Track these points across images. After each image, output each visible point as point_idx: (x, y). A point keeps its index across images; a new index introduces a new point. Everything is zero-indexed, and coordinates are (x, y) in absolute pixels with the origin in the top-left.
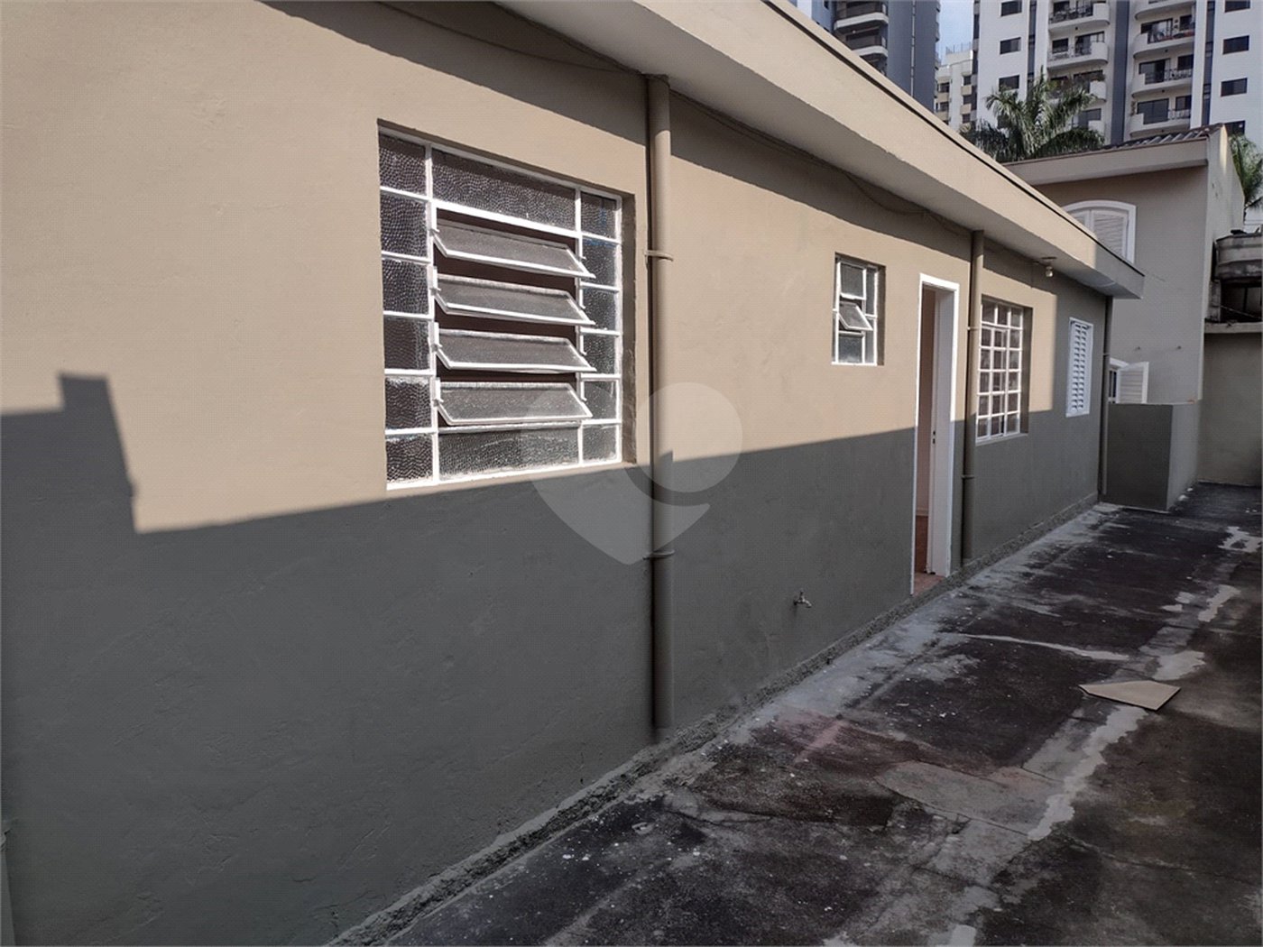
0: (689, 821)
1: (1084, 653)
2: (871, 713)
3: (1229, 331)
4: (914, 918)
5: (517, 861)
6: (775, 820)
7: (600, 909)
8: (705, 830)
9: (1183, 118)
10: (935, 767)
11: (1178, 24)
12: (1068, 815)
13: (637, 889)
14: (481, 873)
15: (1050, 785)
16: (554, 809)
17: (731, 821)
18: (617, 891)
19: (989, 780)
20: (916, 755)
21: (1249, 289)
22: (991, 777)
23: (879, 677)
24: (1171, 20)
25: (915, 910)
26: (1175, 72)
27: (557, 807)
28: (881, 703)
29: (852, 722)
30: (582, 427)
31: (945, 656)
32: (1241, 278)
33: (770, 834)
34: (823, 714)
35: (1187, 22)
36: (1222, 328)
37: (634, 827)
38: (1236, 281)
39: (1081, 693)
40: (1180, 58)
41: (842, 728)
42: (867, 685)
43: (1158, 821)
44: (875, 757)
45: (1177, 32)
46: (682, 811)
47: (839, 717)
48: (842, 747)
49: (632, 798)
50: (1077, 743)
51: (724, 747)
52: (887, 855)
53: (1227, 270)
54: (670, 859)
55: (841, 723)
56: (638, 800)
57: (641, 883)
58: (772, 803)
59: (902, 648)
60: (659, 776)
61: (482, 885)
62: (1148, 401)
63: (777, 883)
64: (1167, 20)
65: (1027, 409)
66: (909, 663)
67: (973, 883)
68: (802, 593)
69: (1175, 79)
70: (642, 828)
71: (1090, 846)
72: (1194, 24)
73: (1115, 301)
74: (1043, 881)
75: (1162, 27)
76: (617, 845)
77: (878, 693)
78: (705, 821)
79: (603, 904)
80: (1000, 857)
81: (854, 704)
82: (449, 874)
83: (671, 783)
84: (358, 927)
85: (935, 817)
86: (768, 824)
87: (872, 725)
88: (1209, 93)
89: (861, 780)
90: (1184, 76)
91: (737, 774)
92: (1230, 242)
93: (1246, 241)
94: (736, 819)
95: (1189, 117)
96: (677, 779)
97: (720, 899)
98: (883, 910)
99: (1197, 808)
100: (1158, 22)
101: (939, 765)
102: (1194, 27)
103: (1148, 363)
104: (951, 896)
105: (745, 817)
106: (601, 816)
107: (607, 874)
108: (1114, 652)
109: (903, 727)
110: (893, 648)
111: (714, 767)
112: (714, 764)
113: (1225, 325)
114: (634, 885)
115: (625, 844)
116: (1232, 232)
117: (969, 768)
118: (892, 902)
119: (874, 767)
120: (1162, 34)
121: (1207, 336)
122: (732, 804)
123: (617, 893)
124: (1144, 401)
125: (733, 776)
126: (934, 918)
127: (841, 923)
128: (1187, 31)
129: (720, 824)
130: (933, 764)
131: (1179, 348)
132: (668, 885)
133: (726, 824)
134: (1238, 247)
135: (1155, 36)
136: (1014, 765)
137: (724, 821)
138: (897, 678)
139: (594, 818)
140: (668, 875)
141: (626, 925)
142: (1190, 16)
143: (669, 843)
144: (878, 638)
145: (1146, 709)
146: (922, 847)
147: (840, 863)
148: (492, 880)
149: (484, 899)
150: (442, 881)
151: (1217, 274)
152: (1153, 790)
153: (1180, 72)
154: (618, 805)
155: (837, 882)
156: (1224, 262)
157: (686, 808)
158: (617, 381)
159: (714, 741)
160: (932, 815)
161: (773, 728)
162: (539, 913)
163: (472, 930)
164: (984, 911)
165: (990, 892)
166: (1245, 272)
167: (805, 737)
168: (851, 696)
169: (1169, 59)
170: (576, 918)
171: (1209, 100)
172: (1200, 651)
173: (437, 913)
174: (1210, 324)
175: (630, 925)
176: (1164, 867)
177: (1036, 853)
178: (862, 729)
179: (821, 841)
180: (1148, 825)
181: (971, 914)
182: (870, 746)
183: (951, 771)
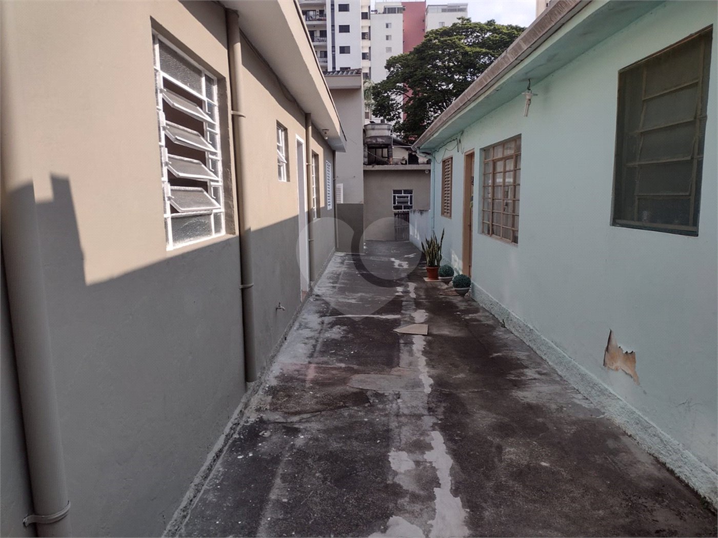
0: (285, 425)
1: (384, 317)
2: (322, 358)
3: (373, 169)
4: (413, 435)
5: (216, 467)
6: (323, 413)
7: (281, 474)
8: (296, 426)
9: (324, 62)
10: (366, 375)
11: (318, 13)
12: (431, 381)
13: (290, 460)
14: (206, 478)
15: (415, 371)
16: (222, 435)
17: (303, 419)
18: (281, 464)
19: (392, 375)
20: (357, 372)
21: (377, 150)
22: (391, 373)
23: (313, 342)
24: (315, 10)
25: (411, 432)
26: (319, 38)
27: (223, 434)
28: (323, 353)
29: (317, 363)
30: (213, 214)
31: (332, 327)
32: (374, 144)
33: (327, 419)
34: (302, 363)
35: (322, 13)
36: (370, 168)
37: (260, 434)
38: (373, 146)
39: (396, 333)
40: (320, 31)
41: (315, 367)
42: (310, 346)
43: (461, 375)
44: (338, 376)
45: (318, 17)
46: (277, 421)
47: (310, 363)
48: (322, 375)
49: (247, 422)
50: (411, 352)
51: (268, 387)
52: (381, 413)
53: (369, 140)
54: (292, 443)
55: (313, 366)
56: (251, 422)
57: (289, 457)
58: (314, 406)
59: (311, 327)
60: (251, 408)
61: (208, 483)
62: (344, 202)
63: (349, 438)
64: (313, 11)
65: (319, 206)
66: (320, 333)
67: (423, 415)
68: (280, 303)
69: (319, 42)
70: (265, 434)
71: (448, 390)
72: (326, 15)
73: (336, 153)
74: (444, 407)
75: (311, 13)
76: (260, 444)
77: (318, 348)
78: (291, 422)
79: (280, 471)
80: (422, 402)
81: (311, 356)
82: (197, 481)
83: (258, 410)
84: (172, 522)
85: (386, 394)
86: (322, 416)
87: (326, 363)
88: (335, 51)
89: (342, 387)
90: (323, 41)
91: (287, 398)
92: (370, 127)
93: (377, 127)
94: (305, 417)
95: (327, 62)
96: (260, 408)
97: (331, 452)
98: (399, 435)
99: (470, 367)
100: (309, 11)
101: (368, 373)
102: (326, 16)
103: (342, 184)
104: (419, 422)
105: (309, 415)
106: (239, 434)
107: (269, 458)
108: (394, 314)
109: (341, 361)
110: (307, 328)
111: (273, 398)
112: (271, 397)
113: (371, 166)
114: (287, 459)
115: (264, 443)
116: (370, 122)
117: (380, 372)
118: (400, 431)
119: (344, 381)
120: (312, 17)
121: (364, 171)
122: (297, 412)
123: (282, 465)
124: (342, 202)
125: (285, 400)
126: (420, 432)
127: (388, 445)
128: (322, 18)
129: (300, 421)
130: (365, 373)
131: (354, 177)
132: (302, 454)
133: (303, 421)
134: (373, 129)
135: (309, 18)
136: (396, 366)
137: (300, 420)
138: (320, 340)
139: (236, 436)
140: (298, 450)
141: (300, 476)
142: (324, 11)
143: (285, 436)
144: (297, 325)
145: (423, 335)
146: (392, 407)
147: (366, 422)
148: (211, 479)
149: (215, 489)
150: (195, 485)
151: (365, 141)
152: (451, 365)
153: (321, 38)
154: (243, 427)
155: (373, 430)
156: (369, 136)
157: (277, 419)
158: (220, 187)
159: (262, 387)
160: (384, 394)
161: (284, 375)
162: (252, 485)
163: (225, 505)
164: (435, 424)
165: (431, 417)
166: (377, 141)
167: (302, 375)
168: (309, 352)
169: (316, 31)
170: (273, 482)
171: (335, 54)
172: (423, 309)
173: (197, 504)
174: (365, 166)
175: (302, 476)
176: (478, 391)
177: (433, 397)
178: (323, 366)
179: (351, 416)
180: (460, 378)
181: (432, 427)
182: (334, 372)
183: (374, 375)
